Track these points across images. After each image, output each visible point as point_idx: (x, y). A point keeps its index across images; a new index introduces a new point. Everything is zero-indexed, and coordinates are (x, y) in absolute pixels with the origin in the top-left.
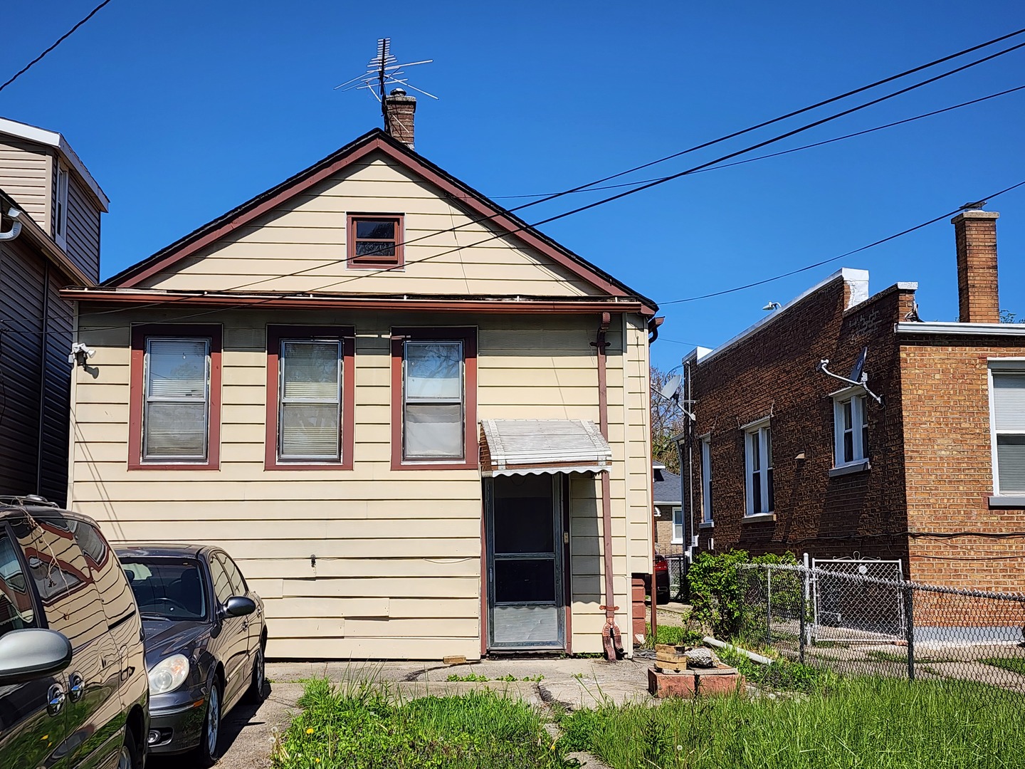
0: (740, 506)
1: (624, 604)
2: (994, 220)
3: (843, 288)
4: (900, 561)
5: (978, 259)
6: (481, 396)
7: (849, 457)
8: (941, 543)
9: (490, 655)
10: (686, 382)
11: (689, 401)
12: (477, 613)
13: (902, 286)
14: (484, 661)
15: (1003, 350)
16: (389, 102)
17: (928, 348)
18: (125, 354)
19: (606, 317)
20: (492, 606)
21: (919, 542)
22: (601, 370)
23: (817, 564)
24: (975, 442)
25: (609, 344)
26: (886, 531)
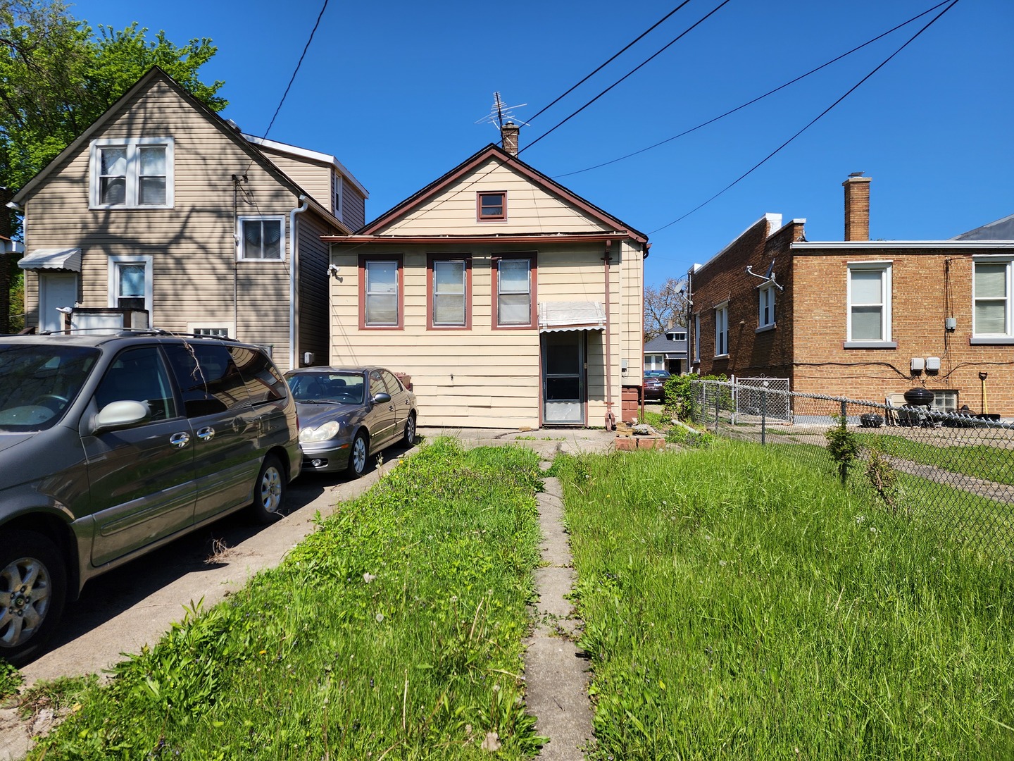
0: (712, 351)
1: (617, 401)
2: (868, 182)
3: (766, 225)
4: (788, 379)
5: (857, 206)
6: (540, 289)
7: (767, 322)
8: (814, 369)
9: (544, 427)
10: (689, 283)
11: (690, 294)
12: (537, 405)
13: (796, 221)
14: (541, 429)
15: (858, 257)
16: (504, 130)
17: (811, 257)
18: (355, 270)
19: (609, 243)
20: (545, 402)
21: (800, 368)
22: (607, 273)
23: (739, 381)
24: (837, 311)
25: (611, 259)
26: (783, 362)
